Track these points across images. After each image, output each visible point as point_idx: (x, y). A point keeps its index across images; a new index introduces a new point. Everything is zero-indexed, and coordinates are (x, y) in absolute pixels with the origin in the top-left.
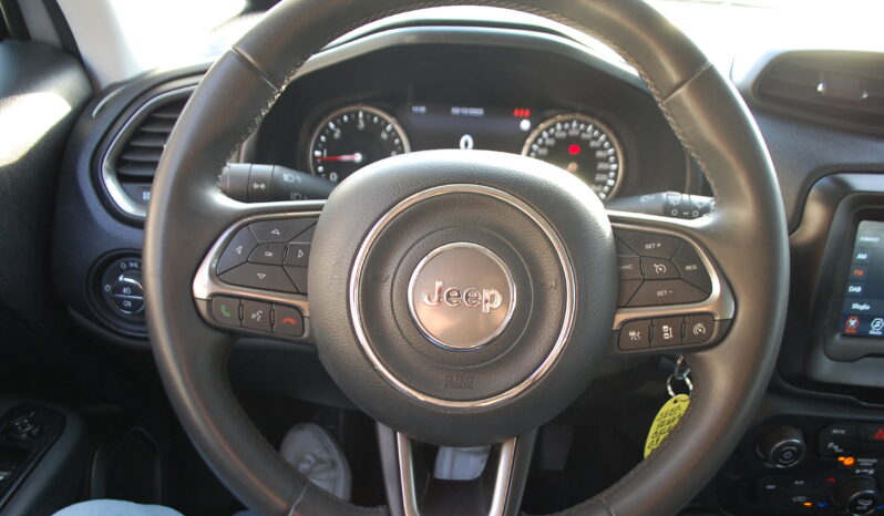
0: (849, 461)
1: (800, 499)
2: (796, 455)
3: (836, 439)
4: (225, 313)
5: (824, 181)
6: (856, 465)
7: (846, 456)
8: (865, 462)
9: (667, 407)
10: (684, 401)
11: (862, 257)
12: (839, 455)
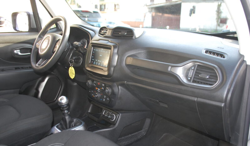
0: (97, 89)
1: (93, 95)
3: (95, 84)
9: (70, 68)
10: (73, 68)
11: (94, 52)
12: (96, 87)
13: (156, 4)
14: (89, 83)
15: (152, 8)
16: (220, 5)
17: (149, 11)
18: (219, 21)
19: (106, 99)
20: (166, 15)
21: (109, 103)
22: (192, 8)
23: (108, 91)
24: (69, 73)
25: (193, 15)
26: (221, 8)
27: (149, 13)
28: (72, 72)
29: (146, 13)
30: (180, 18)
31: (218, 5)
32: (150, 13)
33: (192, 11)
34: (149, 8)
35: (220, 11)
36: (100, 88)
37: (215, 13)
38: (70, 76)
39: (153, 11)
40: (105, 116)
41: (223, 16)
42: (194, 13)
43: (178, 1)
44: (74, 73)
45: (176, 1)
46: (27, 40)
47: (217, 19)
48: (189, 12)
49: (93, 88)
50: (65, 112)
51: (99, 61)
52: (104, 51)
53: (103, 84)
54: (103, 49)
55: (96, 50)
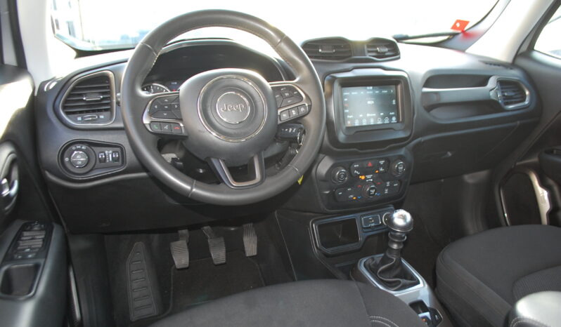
0: (363, 178)
1: (352, 196)
2: (345, 176)
3: (357, 169)
4: (156, 128)
5: (328, 77)
6: (366, 179)
7: (362, 175)
8: (369, 177)
11: (346, 100)
12: (359, 175)
19: (391, 187)
36: (373, 173)
51: (368, 115)
52: (377, 92)
53: (382, 159)
54: (371, 88)
55: (353, 93)
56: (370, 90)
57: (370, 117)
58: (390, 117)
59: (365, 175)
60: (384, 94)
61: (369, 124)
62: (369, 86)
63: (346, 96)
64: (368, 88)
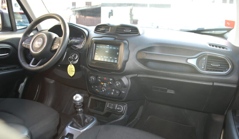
0: (102, 84)
1: (97, 90)
3: (99, 79)
5: (92, 39)
7: (102, 82)
8: (105, 84)
9: (70, 66)
10: (72, 66)
11: (97, 49)
12: (100, 82)
13: (78, 8)
14: (92, 79)
15: (76, 11)
16: (132, 9)
17: (74, 14)
18: (132, 22)
19: (115, 92)
20: (87, 17)
21: (119, 96)
22: (110, 11)
23: (119, 84)
24: (68, 71)
25: (111, 17)
26: (133, 12)
27: (73, 16)
28: (71, 70)
29: (71, 15)
30: (100, 19)
31: (131, 9)
32: (75, 16)
33: (111, 14)
34: (74, 11)
35: (132, 14)
36: (107, 83)
37: (129, 16)
38: (69, 74)
39: (77, 13)
40: (110, 108)
41: (134, 18)
42: (112, 15)
43: (98, 6)
44: (74, 70)
45: (97, 6)
46: (3, 41)
47: (130, 20)
48: (108, 15)
49: (97, 83)
50: (78, 110)
51: (105, 57)
52: (111, 48)
53: (111, 78)
54: (109, 46)
55: (100, 47)
56: (108, 47)
57: (106, 58)
58: (114, 60)
59: (103, 83)
60: (114, 49)
61: (104, 61)
62: (108, 45)
63: (97, 48)
64: (107, 46)
